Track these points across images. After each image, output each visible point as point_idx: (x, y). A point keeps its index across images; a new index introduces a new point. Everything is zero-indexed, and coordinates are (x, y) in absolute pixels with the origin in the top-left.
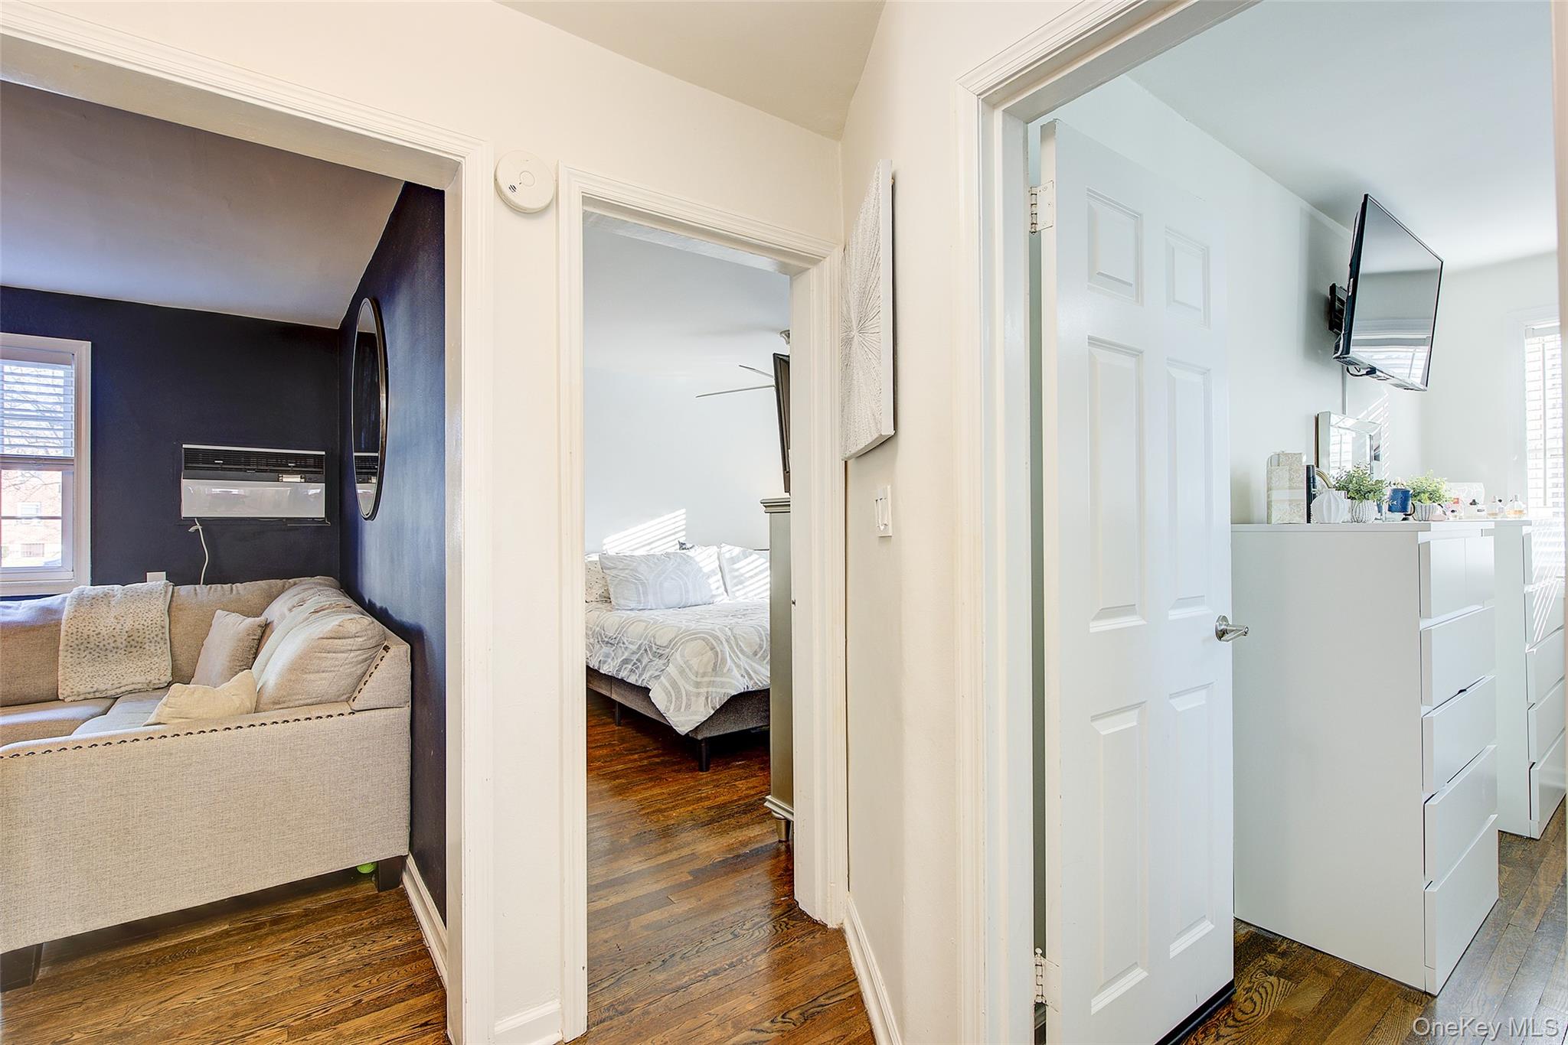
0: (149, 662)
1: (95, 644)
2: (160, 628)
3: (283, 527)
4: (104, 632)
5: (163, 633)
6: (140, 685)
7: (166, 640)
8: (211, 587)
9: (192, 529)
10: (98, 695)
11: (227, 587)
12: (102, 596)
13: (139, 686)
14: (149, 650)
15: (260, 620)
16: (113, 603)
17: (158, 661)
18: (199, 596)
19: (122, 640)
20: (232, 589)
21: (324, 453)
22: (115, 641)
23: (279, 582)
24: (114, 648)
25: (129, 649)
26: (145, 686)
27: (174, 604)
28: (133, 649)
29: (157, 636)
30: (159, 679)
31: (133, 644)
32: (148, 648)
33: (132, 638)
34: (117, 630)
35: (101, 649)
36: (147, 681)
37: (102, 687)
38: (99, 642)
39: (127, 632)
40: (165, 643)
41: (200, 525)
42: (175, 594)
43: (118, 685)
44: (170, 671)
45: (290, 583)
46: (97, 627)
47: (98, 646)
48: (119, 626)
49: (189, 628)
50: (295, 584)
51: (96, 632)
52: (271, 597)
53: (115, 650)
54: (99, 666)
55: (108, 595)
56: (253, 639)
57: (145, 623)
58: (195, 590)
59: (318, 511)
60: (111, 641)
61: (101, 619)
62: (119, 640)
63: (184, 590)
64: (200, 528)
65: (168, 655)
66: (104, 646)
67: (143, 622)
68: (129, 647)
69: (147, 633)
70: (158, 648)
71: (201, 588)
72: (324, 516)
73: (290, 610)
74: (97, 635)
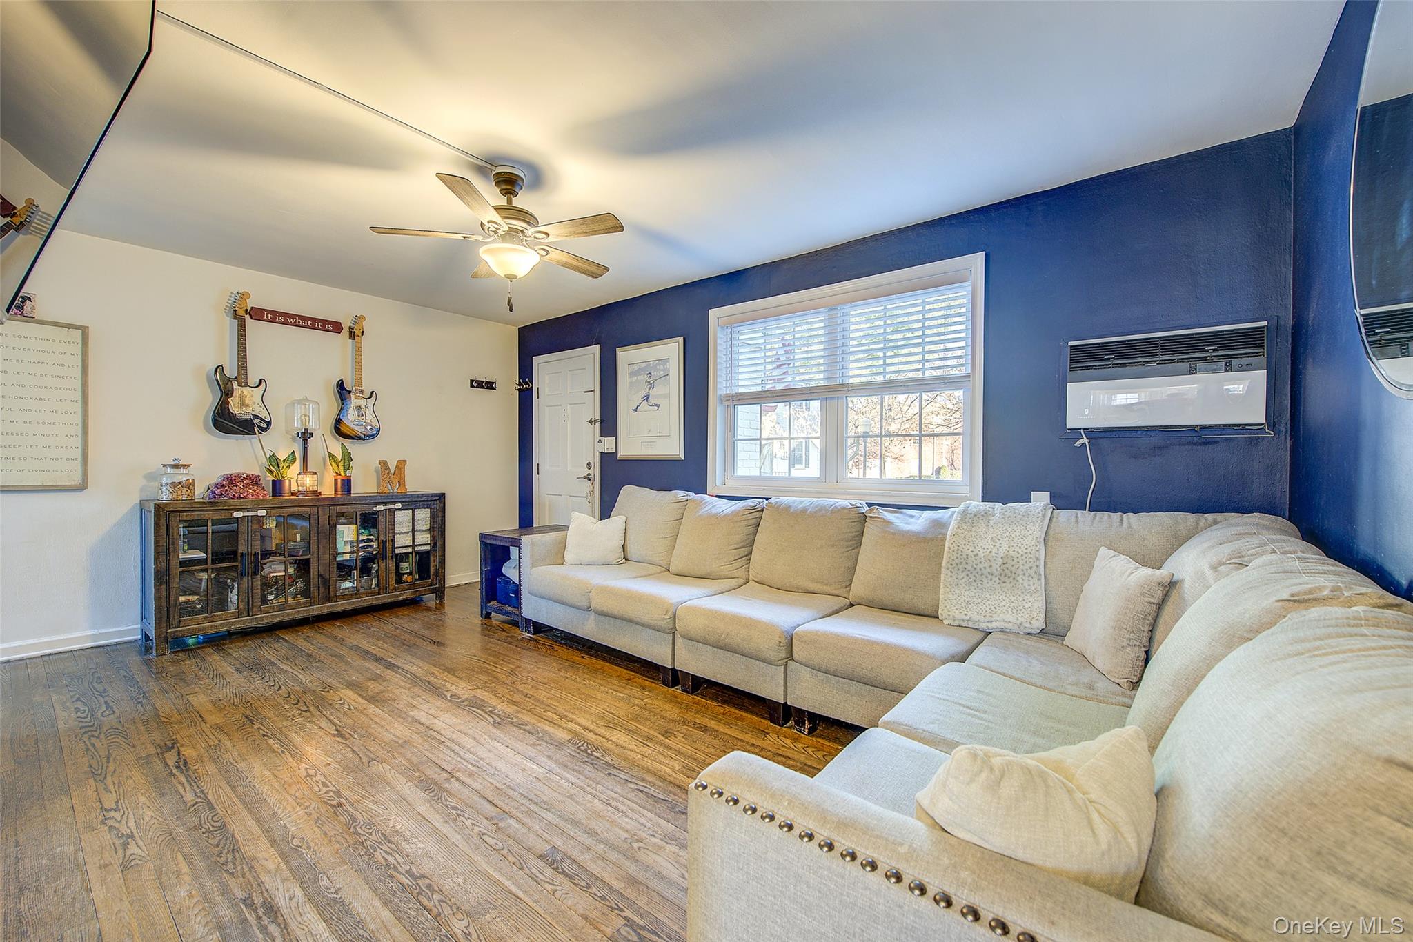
0: (1021, 599)
1: (972, 566)
2: (1035, 559)
3: (1196, 439)
4: (981, 554)
5: (1037, 566)
6: (1011, 624)
7: (1040, 575)
8: (1095, 515)
9: (1078, 444)
10: (971, 625)
11: (1116, 516)
12: (983, 513)
13: (1009, 626)
14: (1022, 584)
15: (1162, 574)
16: (991, 522)
17: (1031, 599)
18: (1081, 524)
19: (997, 565)
20: (1122, 520)
21: (1265, 323)
22: (991, 566)
23: (1191, 518)
24: (989, 573)
25: (1003, 579)
26: (1016, 627)
27: (1051, 532)
28: (1006, 579)
29: (1031, 568)
30: (1030, 623)
31: (1007, 573)
32: (1021, 581)
33: (1006, 566)
34: (993, 554)
35: (977, 573)
36: (1018, 622)
37: (975, 617)
38: (976, 565)
39: (1002, 558)
40: (1039, 579)
41: (1087, 438)
42: (1054, 520)
43: (990, 619)
44: (1043, 616)
45: (1206, 519)
46: (975, 548)
47: (975, 568)
48: (995, 550)
49: (1067, 565)
50: (1215, 522)
51: (974, 553)
52: (1178, 541)
53: (990, 577)
54: (975, 591)
55: (989, 514)
56: (1150, 603)
57: (1020, 551)
58: (1077, 514)
59: (1256, 414)
60: (987, 565)
61: (980, 539)
62: (995, 566)
63: (1065, 515)
64: (1086, 441)
65: (1042, 594)
66: (981, 569)
67: (1017, 549)
68: (1003, 575)
69: (1021, 562)
70: (1031, 583)
71: (1085, 516)
72: (1263, 421)
73: (1214, 568)
74: (975, 556)
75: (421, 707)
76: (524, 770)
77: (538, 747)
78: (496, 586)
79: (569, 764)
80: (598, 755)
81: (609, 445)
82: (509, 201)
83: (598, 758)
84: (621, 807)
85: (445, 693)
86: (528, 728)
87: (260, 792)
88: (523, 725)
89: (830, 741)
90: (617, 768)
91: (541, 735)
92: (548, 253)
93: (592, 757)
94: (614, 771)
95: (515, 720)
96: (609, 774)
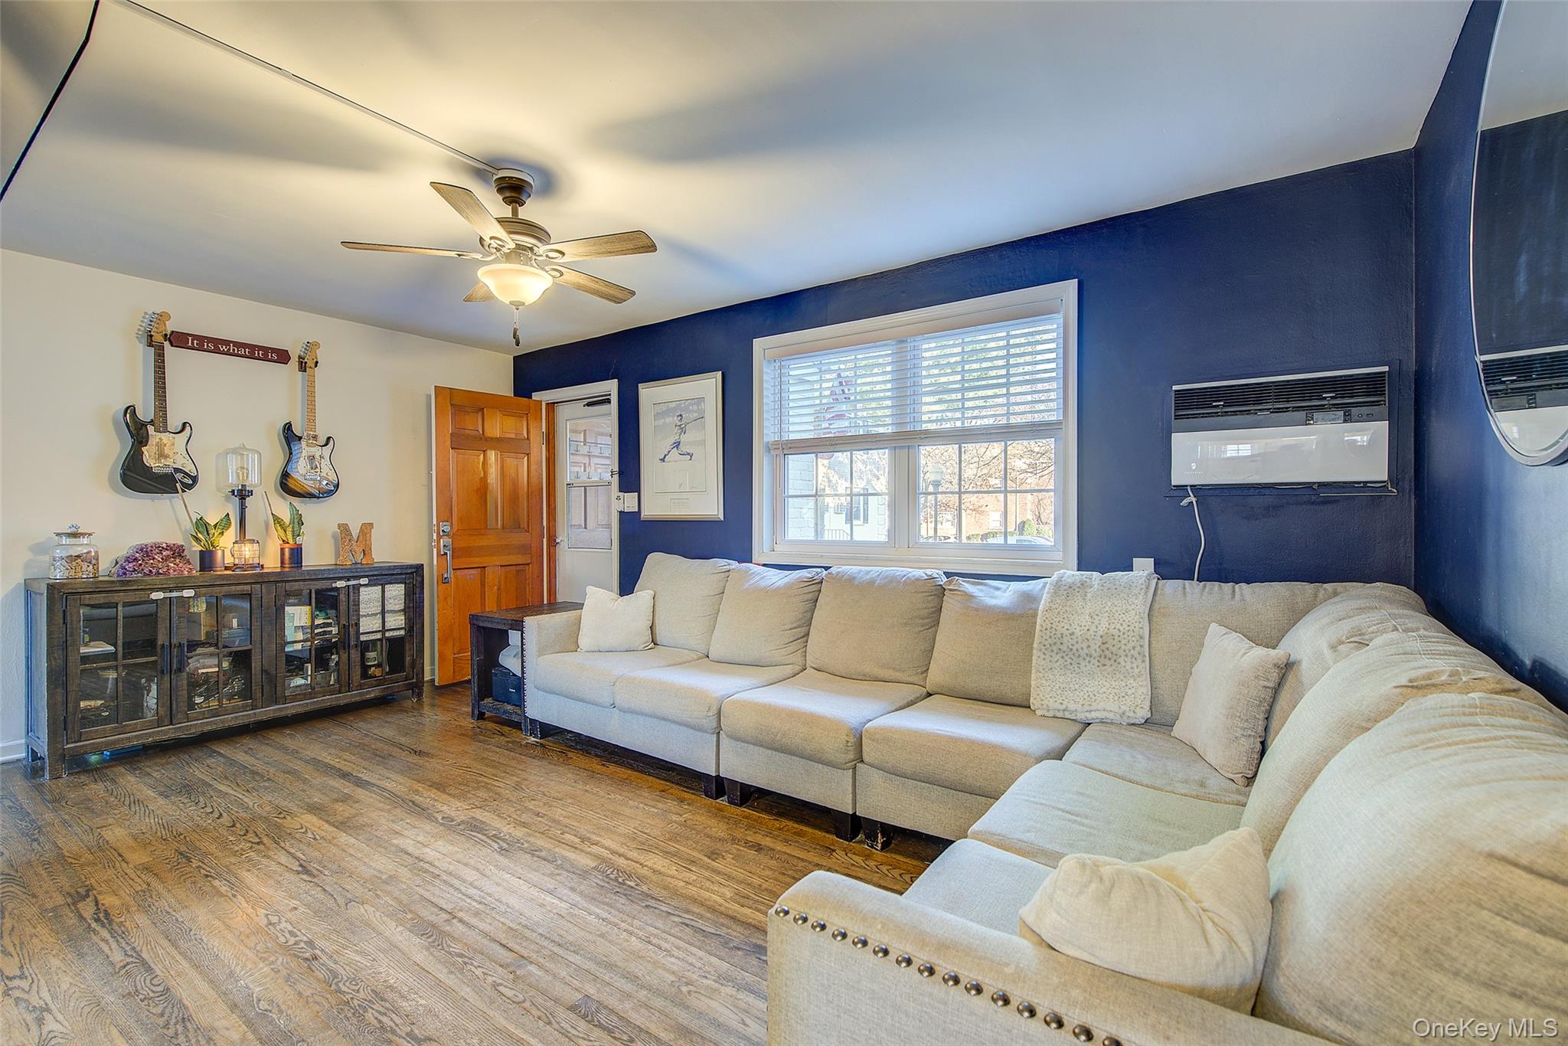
0: (1123, 684)
1: (1068, 647)
2: (1138, 638)
3: (1313, 498)
4: (1078, 633)
5: (1141, 646)
6: (1112, 714)
7: (1145, 656)
8: (1205, 586)
9: (1185, 502)
10: (1067, 715)
11: (1227, 587)
12: (1079, 585)
13: (1111, 716)
14: (1125, 667)
15: (1278, 654)
16: (1089, 595)
17: (1135, 685)
18: (1189, 597)
19: (1095, 645)
20: (1234, 591)
21: (1386, 369)
22: (1089, 647)
23: (1309, 588)
24: (1087, 654)
25: (1102, 660)
26: (1118, 716)
27: (1156, 606)
28: (1107, 662)
29: (1134, 648)
30: (1134, 712)
31: (1107, 655)
32: (1123, 663)
33: (1106, 646)
34: (1091, 632)
35: (1074, 654)
36: (1121, 711)
37: (1072, 706)
38: (1073, 645)
39: (1101, 637)
40: (1143, 661)
41: (1195, 497)
42: (1159, 592)
43: (1088, 708)
44: (1148, 703)
45: (1325, 589)
46: (1071, 625)
47: (1071, 649)
48: (1093, 628)
49: (1174, 644)
50: (1335, 594)
51: (1070, 632)
52: (1295, 615)
53: (1088, 659)
54: (1071, 676)
55: (1086, 585)
56: (1265, 687)
57: (1121, 628)
58: (1184, 585)
59: (1375, 468)
60: (1084, 645)
61: (1076, 615)
62: (1093, 647)
63: (1171, 586)
64: (1194, 500)
65: (1146, 678)
66: (1077, 650)
67: (1118, 626)
68: (1103, 657)
69: (1123, 642)
70: (1135, 666)
71: (1193, 587)
72: (1385, 478)
73: (1333, 647)
74: (1071, 635)
75: (406, 833)
76: (542, 905)
77: (558, 878)
78: (492, 679)
79: (596, 896)
80: (632, 884)
81: (629, 502)
82: (515, 212)
83: (632, 887)
84: (664, 945)
85: (436, 815)
86: (543, 854)
87: (210, 946)
88: (536, 851)
89: (908, 856)
90: (656, 899)
91: (559, 862)
92: (562, 274)
93: (625, 887)
94: (652, 903)
95: (526, 845)
96: (647, 906)
